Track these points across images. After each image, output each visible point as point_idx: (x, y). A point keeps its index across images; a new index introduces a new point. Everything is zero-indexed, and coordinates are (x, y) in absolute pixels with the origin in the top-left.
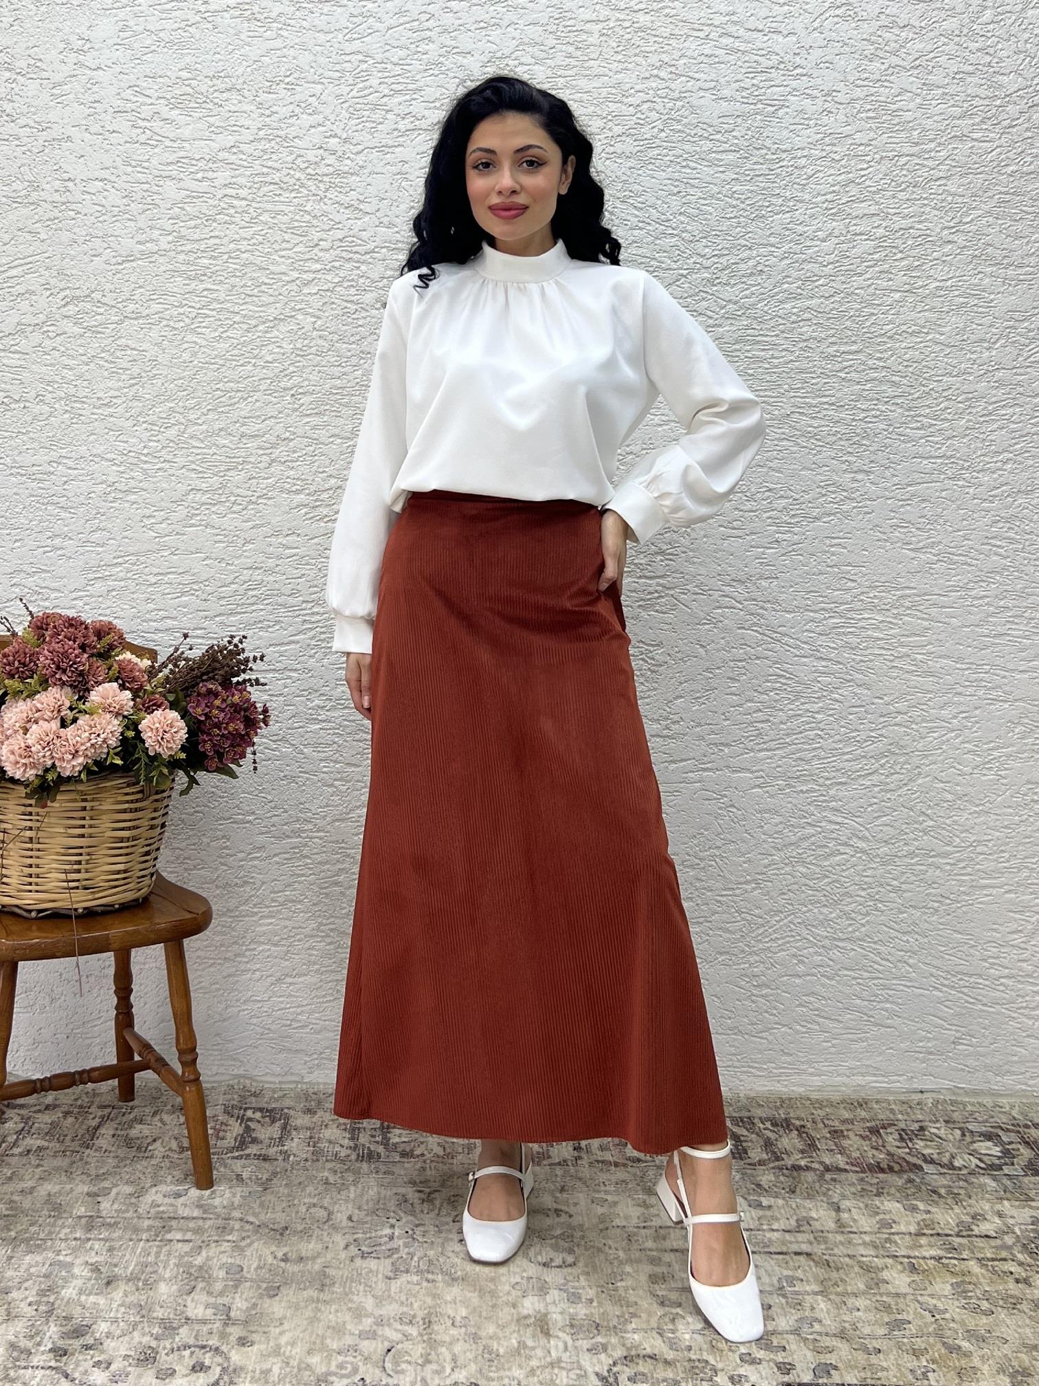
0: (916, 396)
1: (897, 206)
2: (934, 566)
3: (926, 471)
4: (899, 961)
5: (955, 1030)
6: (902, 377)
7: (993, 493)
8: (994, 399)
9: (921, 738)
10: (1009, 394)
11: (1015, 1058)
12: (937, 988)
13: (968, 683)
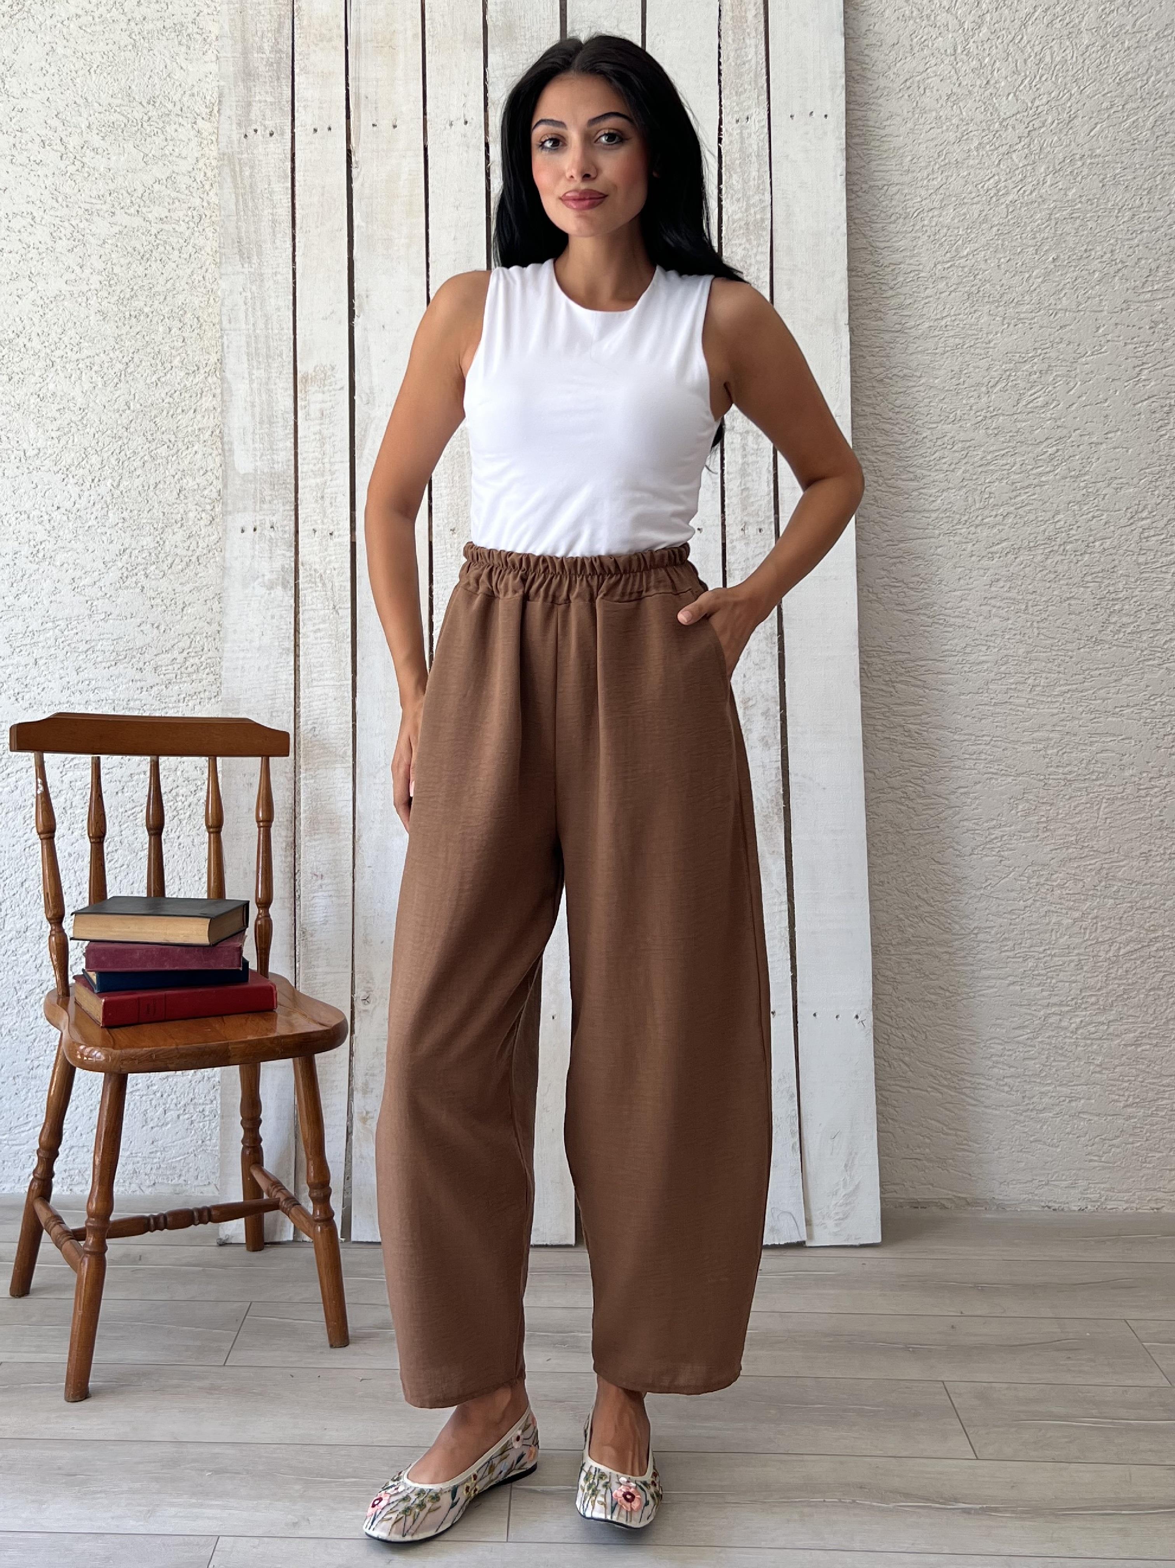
0: (908, 445)
1: (887, 238)
2: (928, 629)
3: (919, 526)
4: (894, 1059)
5: (956, 1135)
6: (893, 424)
7: (993, 549)
8: (994, 448)
9: (917, 815)
10: (1009, 441)
11: (1022, 1165)
12: (936, 1089)
13: (968, 756)
